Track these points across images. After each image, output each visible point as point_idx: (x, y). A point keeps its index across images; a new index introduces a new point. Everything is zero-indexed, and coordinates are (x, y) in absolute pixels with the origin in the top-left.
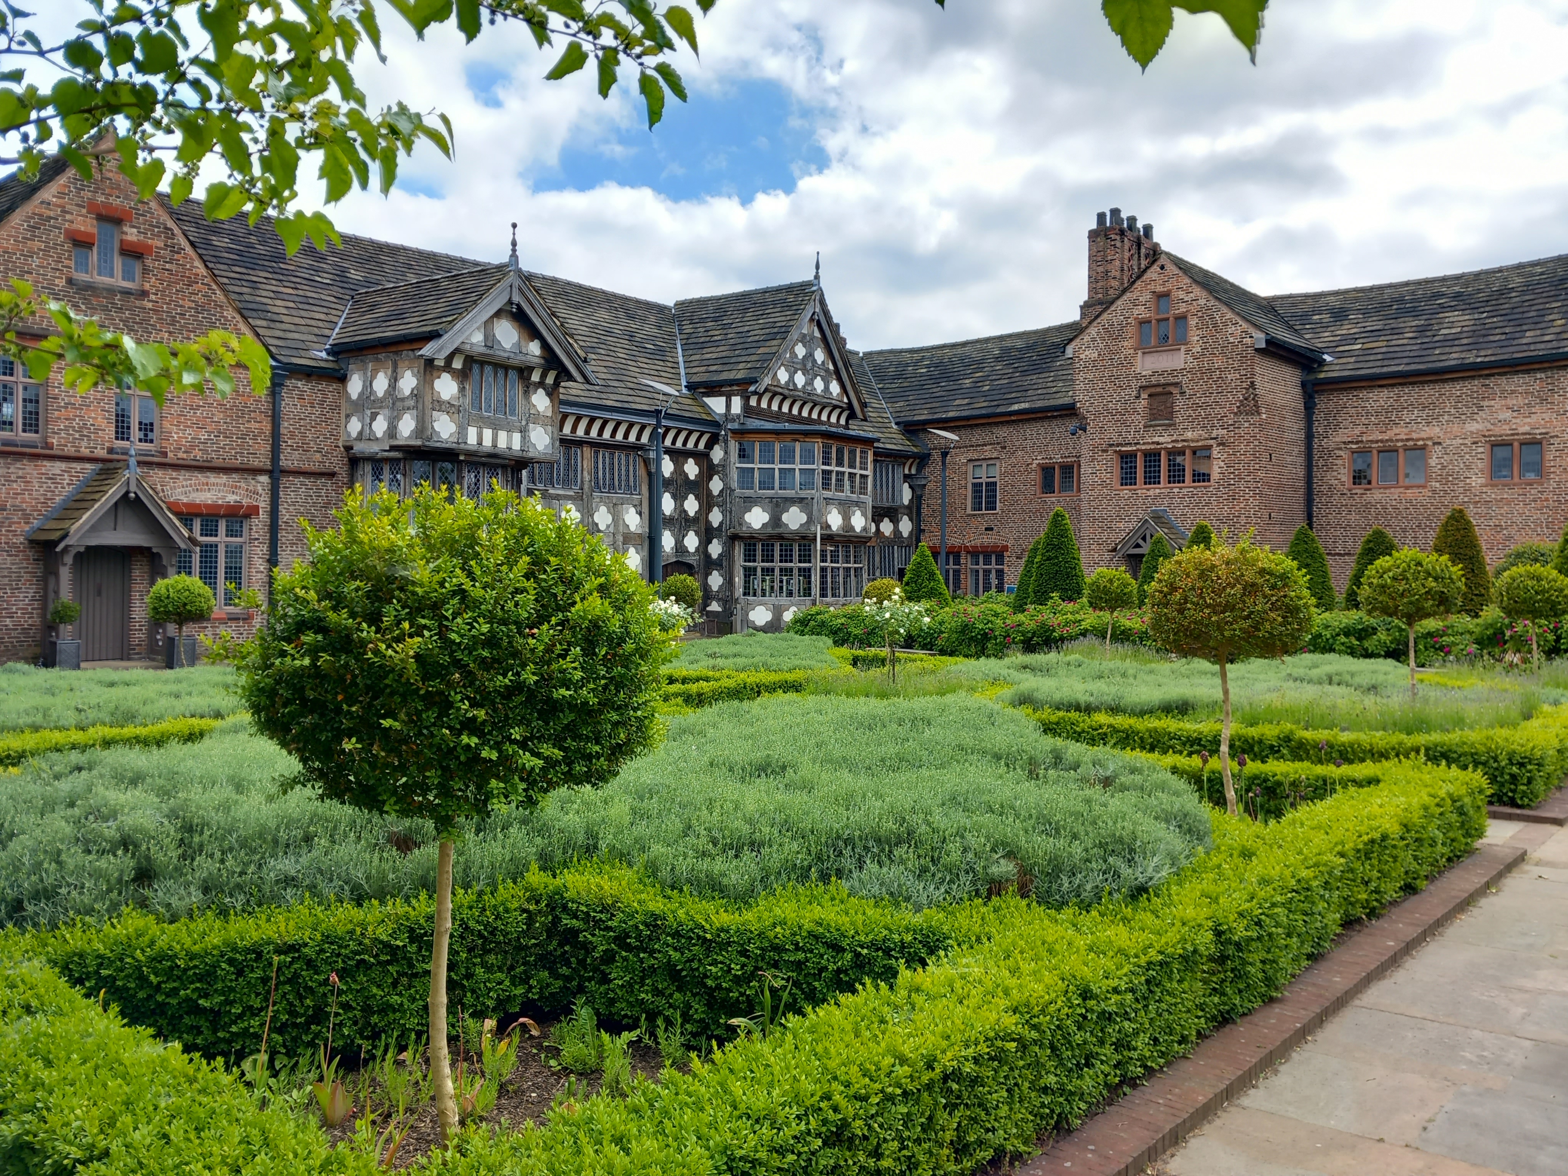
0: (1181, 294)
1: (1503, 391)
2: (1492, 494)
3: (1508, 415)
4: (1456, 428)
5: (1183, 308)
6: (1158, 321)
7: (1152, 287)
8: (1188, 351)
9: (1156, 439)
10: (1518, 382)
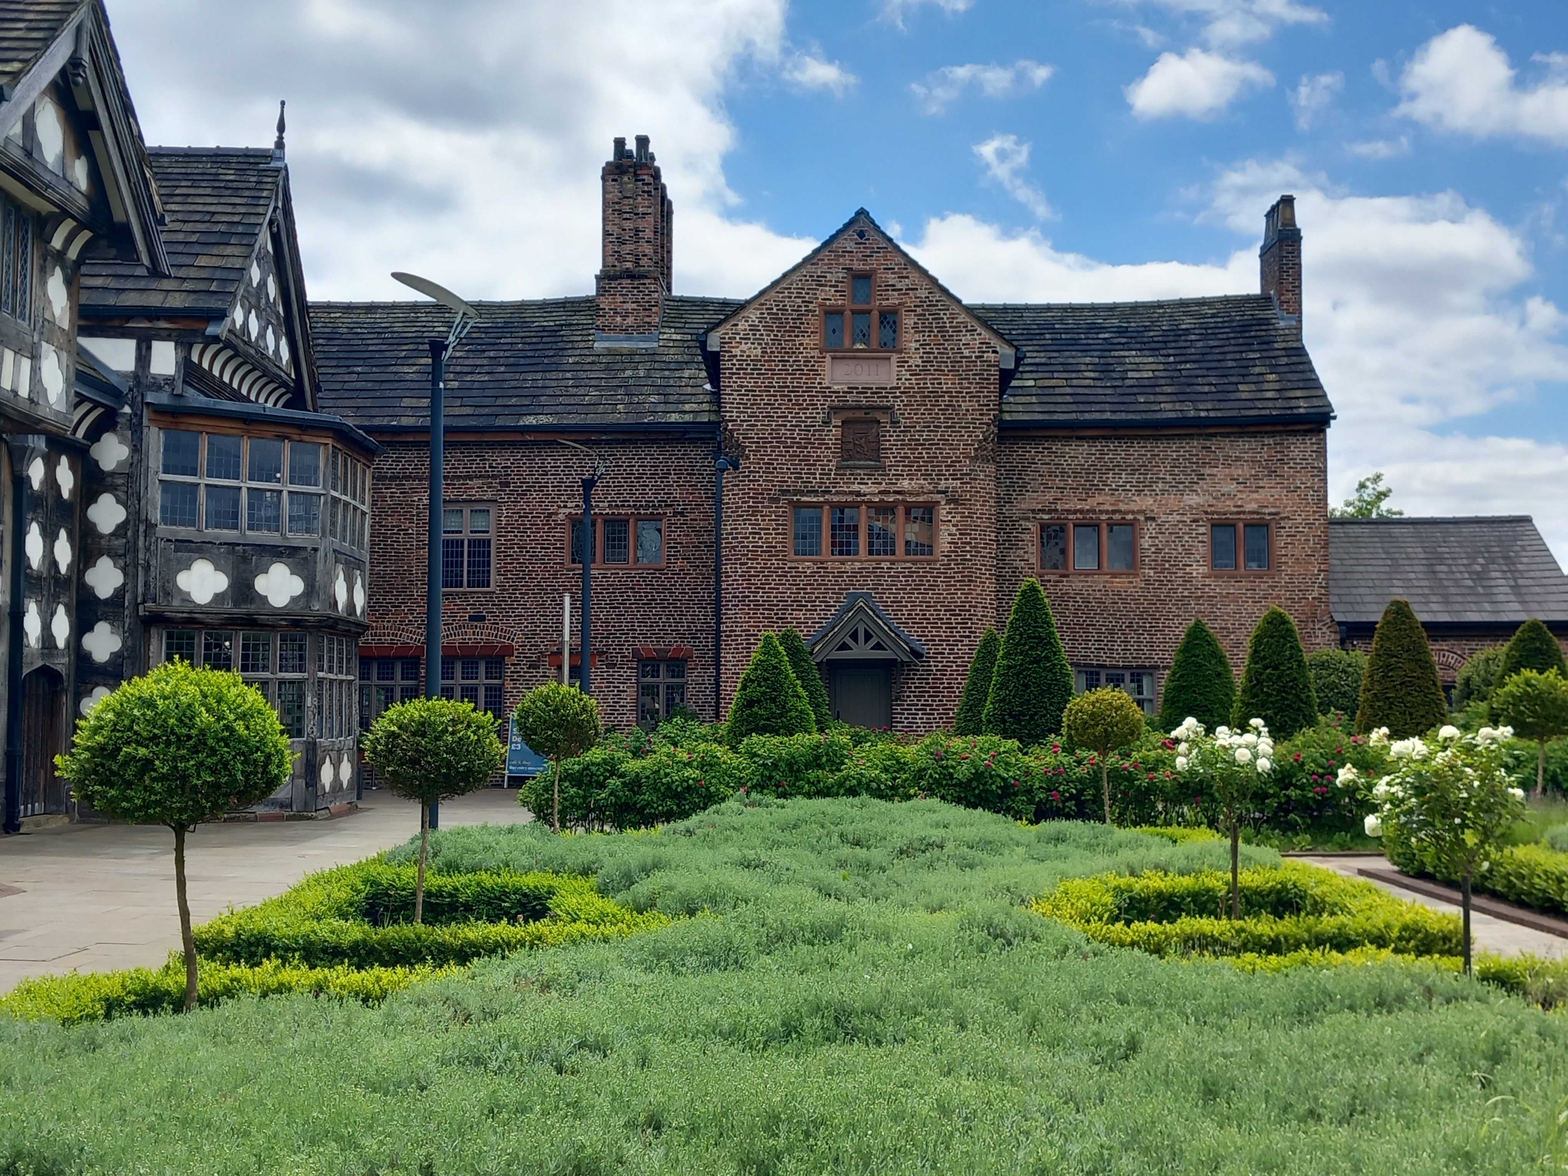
0: (892, 279)
1: (1227, 457)
2: (1217, 587)
3: (1233, 487)
4: (1172, 500)
5: (894, 299)
6: (854, 312)
7: (846, 261)
8: (902, 363)
9: (855, 487)
10: (1243, 447)
